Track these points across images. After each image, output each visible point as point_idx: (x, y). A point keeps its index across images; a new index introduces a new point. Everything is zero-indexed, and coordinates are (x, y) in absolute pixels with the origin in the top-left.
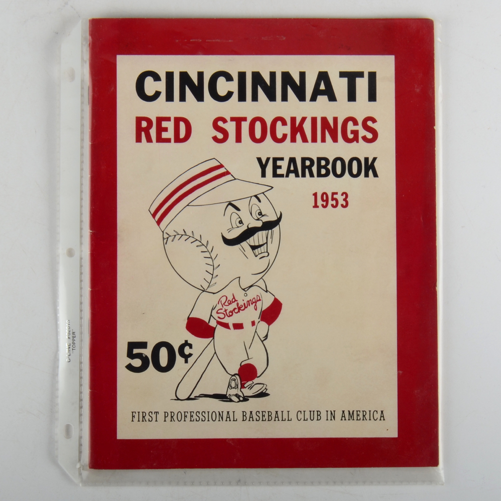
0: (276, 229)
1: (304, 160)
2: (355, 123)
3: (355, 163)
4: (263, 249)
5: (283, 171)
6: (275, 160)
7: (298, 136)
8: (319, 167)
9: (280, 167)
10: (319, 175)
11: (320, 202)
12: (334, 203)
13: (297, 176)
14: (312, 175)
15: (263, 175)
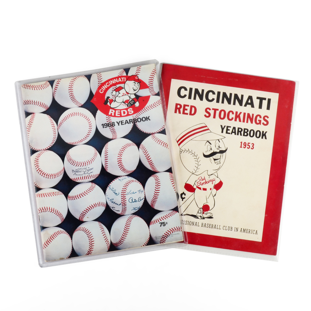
0: (224, 154)
1: (239, 128)
2: (260, 117)
3: (258, 133)
4: (218, 161)
5: (230, 132)
6: (228, 127)
7: (238, 119)
8: (244, 132)
9: (229, 130)
10: (244, 135)
11: (243, 146)
12: (248, 147)
13: (235, 134)
14: (241, 135)
15: (222, 132)
